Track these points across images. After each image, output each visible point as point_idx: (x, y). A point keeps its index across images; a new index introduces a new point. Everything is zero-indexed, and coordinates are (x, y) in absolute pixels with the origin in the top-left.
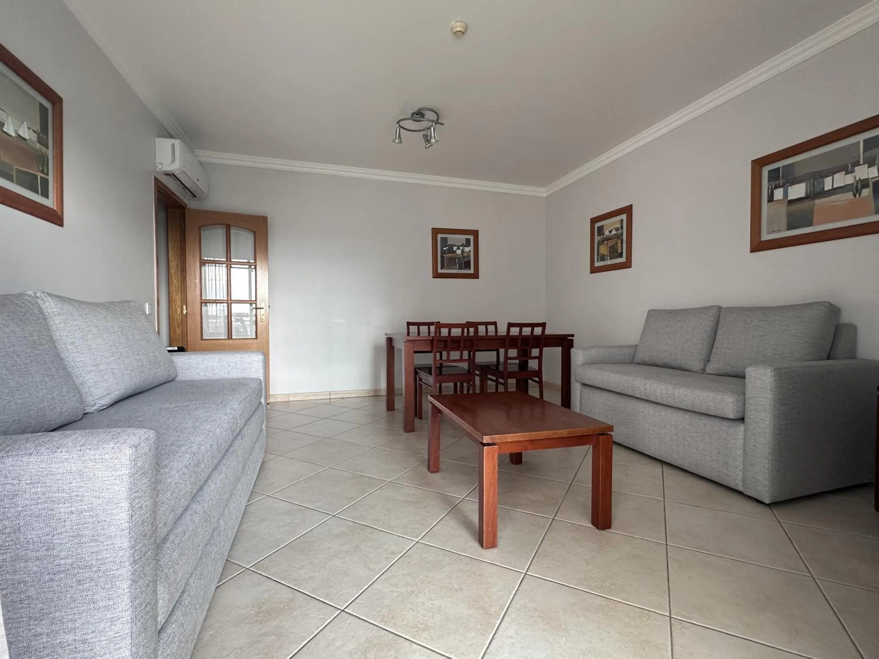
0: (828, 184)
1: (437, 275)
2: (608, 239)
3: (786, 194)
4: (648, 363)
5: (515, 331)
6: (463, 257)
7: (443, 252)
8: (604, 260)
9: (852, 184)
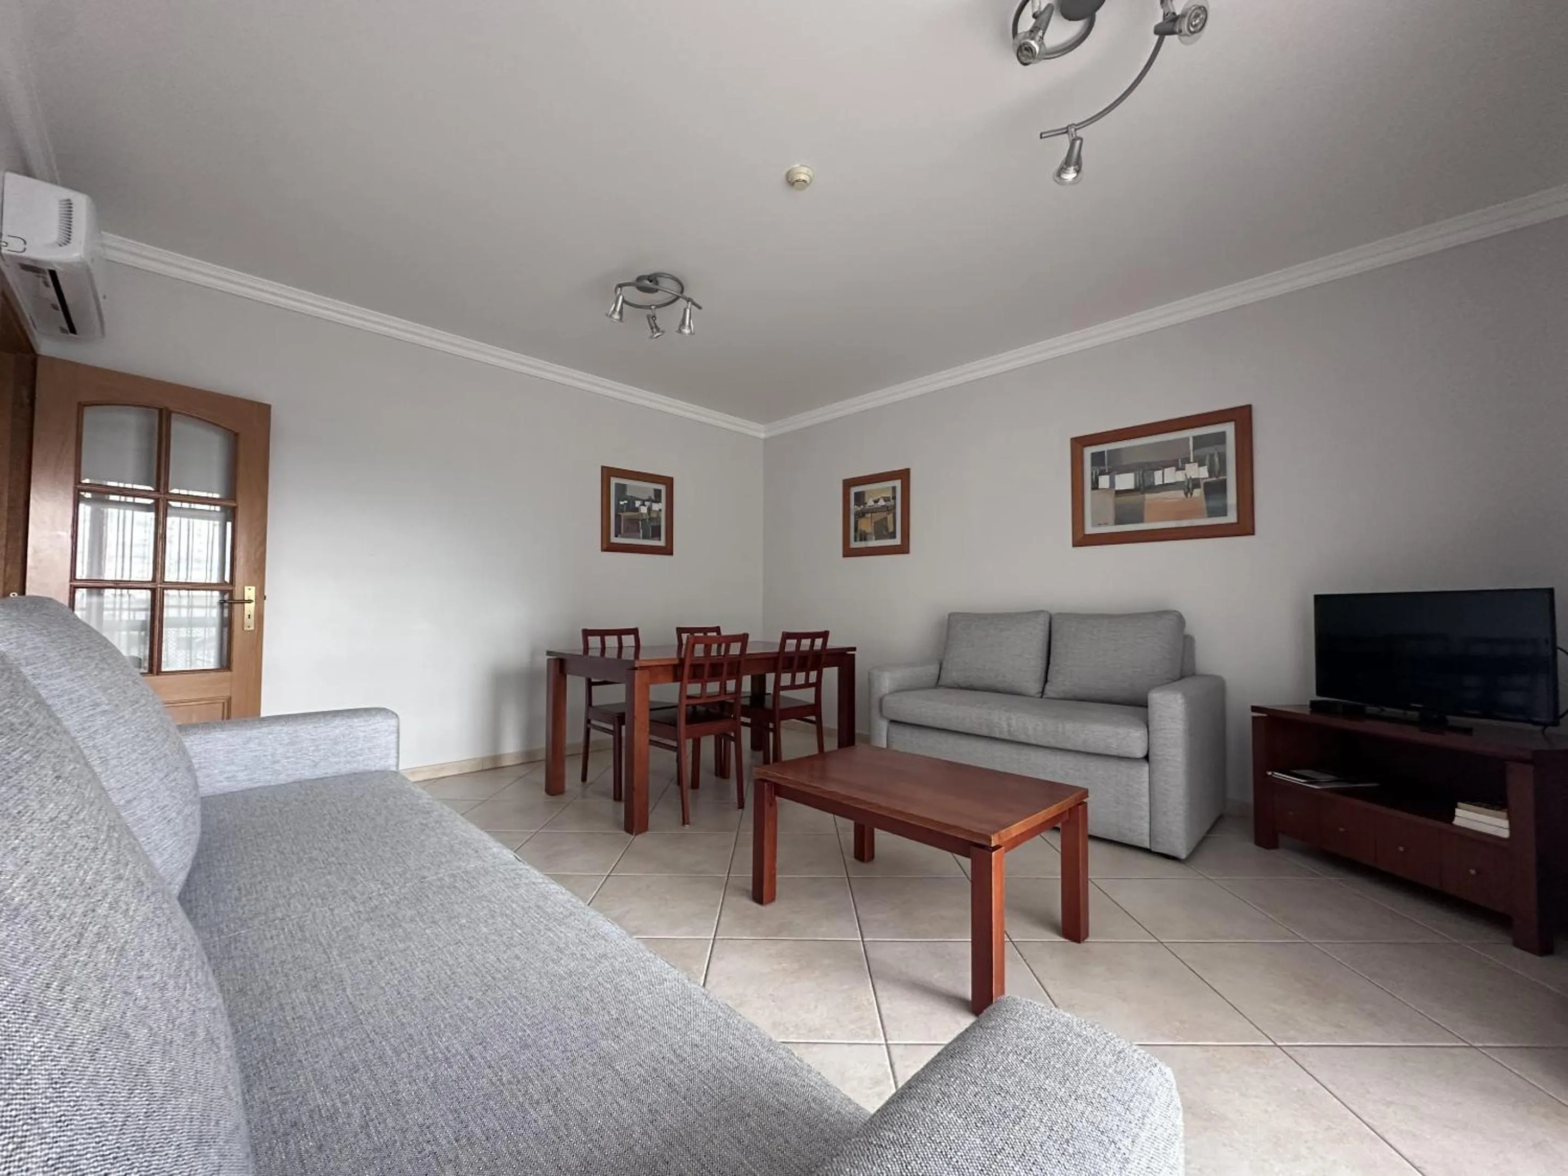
0: (1158, 478)
1: (608, 547)
2: (873, 511)
3: (1112, 483)
4: (963, 685)
5: (791, 644)
6: (651, 519)
7: (619, 509)
8: (865, 540)
9: (1183, 482)
